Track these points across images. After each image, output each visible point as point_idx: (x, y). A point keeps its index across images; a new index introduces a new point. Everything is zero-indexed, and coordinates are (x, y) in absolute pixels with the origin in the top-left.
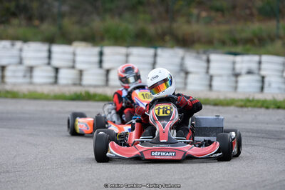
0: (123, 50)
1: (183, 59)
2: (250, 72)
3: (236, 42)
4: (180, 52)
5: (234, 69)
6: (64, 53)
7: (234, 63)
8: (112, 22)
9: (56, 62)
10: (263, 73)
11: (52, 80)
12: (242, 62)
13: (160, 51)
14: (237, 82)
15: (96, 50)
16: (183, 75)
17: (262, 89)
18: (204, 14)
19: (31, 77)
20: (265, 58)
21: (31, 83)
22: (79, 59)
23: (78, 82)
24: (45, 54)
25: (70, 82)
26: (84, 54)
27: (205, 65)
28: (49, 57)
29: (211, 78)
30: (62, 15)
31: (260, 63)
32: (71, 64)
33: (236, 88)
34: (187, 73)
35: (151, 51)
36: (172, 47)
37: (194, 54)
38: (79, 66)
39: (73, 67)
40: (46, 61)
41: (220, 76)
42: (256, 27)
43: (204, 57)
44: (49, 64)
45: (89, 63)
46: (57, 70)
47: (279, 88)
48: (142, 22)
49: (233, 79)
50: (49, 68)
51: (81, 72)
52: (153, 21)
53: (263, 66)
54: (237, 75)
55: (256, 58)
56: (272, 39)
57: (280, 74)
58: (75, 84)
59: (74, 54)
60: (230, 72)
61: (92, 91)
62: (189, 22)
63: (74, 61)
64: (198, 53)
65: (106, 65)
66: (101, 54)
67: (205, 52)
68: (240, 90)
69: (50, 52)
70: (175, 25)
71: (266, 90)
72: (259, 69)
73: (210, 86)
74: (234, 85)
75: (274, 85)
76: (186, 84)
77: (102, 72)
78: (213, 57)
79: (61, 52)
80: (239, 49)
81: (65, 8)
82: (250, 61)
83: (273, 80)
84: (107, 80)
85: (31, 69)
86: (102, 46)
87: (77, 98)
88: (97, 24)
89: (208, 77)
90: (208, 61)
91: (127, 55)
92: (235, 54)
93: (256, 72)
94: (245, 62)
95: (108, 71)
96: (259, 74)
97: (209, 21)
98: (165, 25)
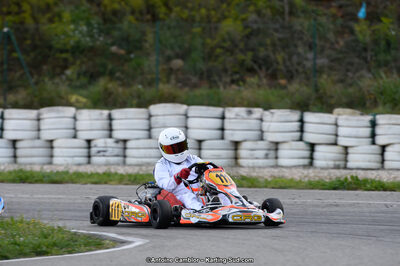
15: (367, 118)
19: (277, 158)
21: (277, 166)
25: (331, 164)
28: (302, 130)
30: (318, 71)
39: (335, 144)
44: (301, 139)
46: (312, 146)
51: (346, 149)
58: (336, 167)
59: (336, 125)
61: (361, 175)
63: (336, 135)
65: (381, 140)
66: (373, 124)
69: (302, 122)
84: (383, 161)
85: (276, 145)
95: (383, 148)
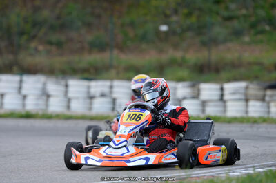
1: (45, 84)
2: (103, 95)
4: (42, 78)
5: (88, 92)
7: (89, 87)
10: (115, 95)
12: (96, 86)
13: (25, 78)
14: (91, 104)
16: (45, 98)
17: (113, 109)
18: (41, 48)
20: (116, 83)
27: (63, 89)
29: (69, 100)
31: (111, 87)
33: (90, 109)
34: (48, 96)
35: (16, 78)
41: (77, 98)
43: (63, 83)
49: (88, 101)
53: (115, 90)
54: (91, 98)
55: (108, 83)
60: (85, 95)
64: (57, 78)
67: (63, 78)
72: (111, 92)
73: (68, 107)
74: (89, 106)
76: (47, 105)
82: (103, 86)
89: (67, 100)
90: (67, 86)
92: (90, 79)
93: (109, 95)
94: (98, 86)
96: (110, 97)
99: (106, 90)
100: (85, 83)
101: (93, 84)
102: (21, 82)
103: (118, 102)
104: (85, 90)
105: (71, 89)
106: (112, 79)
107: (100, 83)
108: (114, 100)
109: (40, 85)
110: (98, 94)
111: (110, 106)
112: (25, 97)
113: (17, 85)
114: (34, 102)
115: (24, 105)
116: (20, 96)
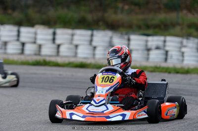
0: (69, 31)
1: (111, 38)
2: (158, 48)
3: (148, 27)
4: (109, 33)
5: (146, 45)
6: (29, 33)
7: (147, 41)
8: (62, 12)
9: (23, 39)
10: (167, 48)
11: (20, 51)
12: (153, 41)
13: (95, 33)
14: (148, 54)
15: (51, 31)
17: (166, 60)
19: (5, 49)
20: (168, 38)
21: (5, 53)
22: (39, 37)
23: (37, 53)
24: (15, 33)
25: (32, 53)
26: (43, 34)
27: (126, 42)
28: (18, 35)
29: (131, 51)
30: (27, 7)
31: (165, 41)
32: (33, 40)
33: (148, 59)
35: (89, 33)
36: (104, 30)
37: (119, 35)
38: (39, 42)
39: (35, 43)
40: (16, 38)
41: (137, 50)
42: (162, 16)
43: (126, 37)
44: (18, 40)
45: (46, 40)
46: (23, 44)
47: (178, 59)
48: (83, 12)
49: (146, 52)
50: (18, 43)
51: (40, 46)
52: (91, 12)
53: (167, 44)
54: (149, 50)
55: (162, 38)
56: (174, 25)
57: (178, 49)
58: (36, 55)
59: (36, 34)
60: (144, 48)
61: (48, 59)
62: (116, 13)
63: (35, 39)
64: (122, 34)
65: (58, 42)
66: (54, 34)
67: (127, 34)
68: (151, 60)
69: (19, 32)
70: (106, 15)
71: (169, 60)
72: (164, 46)
74: (146, 56)
75: (174, 57)
77: (55, 46)
78: (133, 37)
79: (26, 32)
80: (150, 32)
81: (30, 2)
82: (158, 40)
83: (174, 54)
84: (58, 52)
85: (5, 44)
86: (55, 28)
87: (37, 64)
88: (52, 13)
90: (129, 40)
91: (73, 35)
92: (148, 35)
93: (162, 48)
94: (154, 41)
95: (59, 46)
96: (164, 49)
97: (130, 12)
98: (100, 14)
99: (161, 44)
100: (144, 38)
101: (150, 38)
102: (92, 35)
103: (169, 53)
104: (143, 43)
105: (132, 43)
106: (165, 36)
107: (156, 38)
108: (167, 52)
109: (107, 39)
110: (154, 47)
111: (164, 57)
112: (95, 48)
113: (88, 38)
114: (102, 52)
115: (94, 55)
116: (91, 48)
